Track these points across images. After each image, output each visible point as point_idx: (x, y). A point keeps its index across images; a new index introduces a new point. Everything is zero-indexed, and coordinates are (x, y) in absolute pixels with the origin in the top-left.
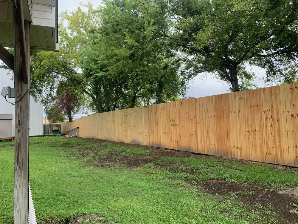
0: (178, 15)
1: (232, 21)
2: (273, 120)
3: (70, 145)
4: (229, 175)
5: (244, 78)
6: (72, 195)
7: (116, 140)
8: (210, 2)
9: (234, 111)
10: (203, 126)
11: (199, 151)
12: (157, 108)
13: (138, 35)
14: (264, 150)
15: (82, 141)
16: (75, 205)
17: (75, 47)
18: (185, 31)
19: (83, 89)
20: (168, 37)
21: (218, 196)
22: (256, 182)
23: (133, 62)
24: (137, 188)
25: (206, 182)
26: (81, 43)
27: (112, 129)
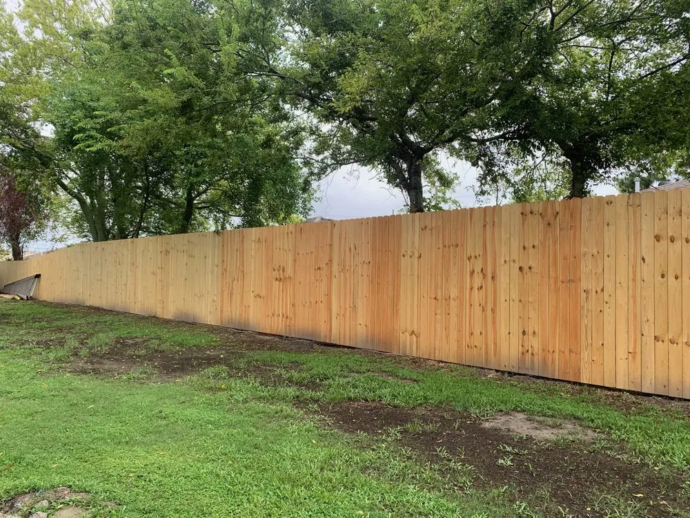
0: (303, 26)
1: (415, 58)
2: (485, 276)
3: (14, 320)
4: (389, 389)
5: (438, 184)
6: (8, 443)
7: (137, 309)
8: (375, 8)
9: (409, 253)
10: (345, 284)
11: (332, 338)
12: (243, 237)
13: (204, 60)
14: (464, 337)
15: (47, 310)
16: (13, 469)
17: (37, 69)
18: (314, 65)
19: (55, 177)
20: (276, 73)
21: (362, 435)
22: (442, 404)
23: (187, 123)
24: (179, 422)
25: (341, 408)
26: (54, 59)
27: (129, 283)
